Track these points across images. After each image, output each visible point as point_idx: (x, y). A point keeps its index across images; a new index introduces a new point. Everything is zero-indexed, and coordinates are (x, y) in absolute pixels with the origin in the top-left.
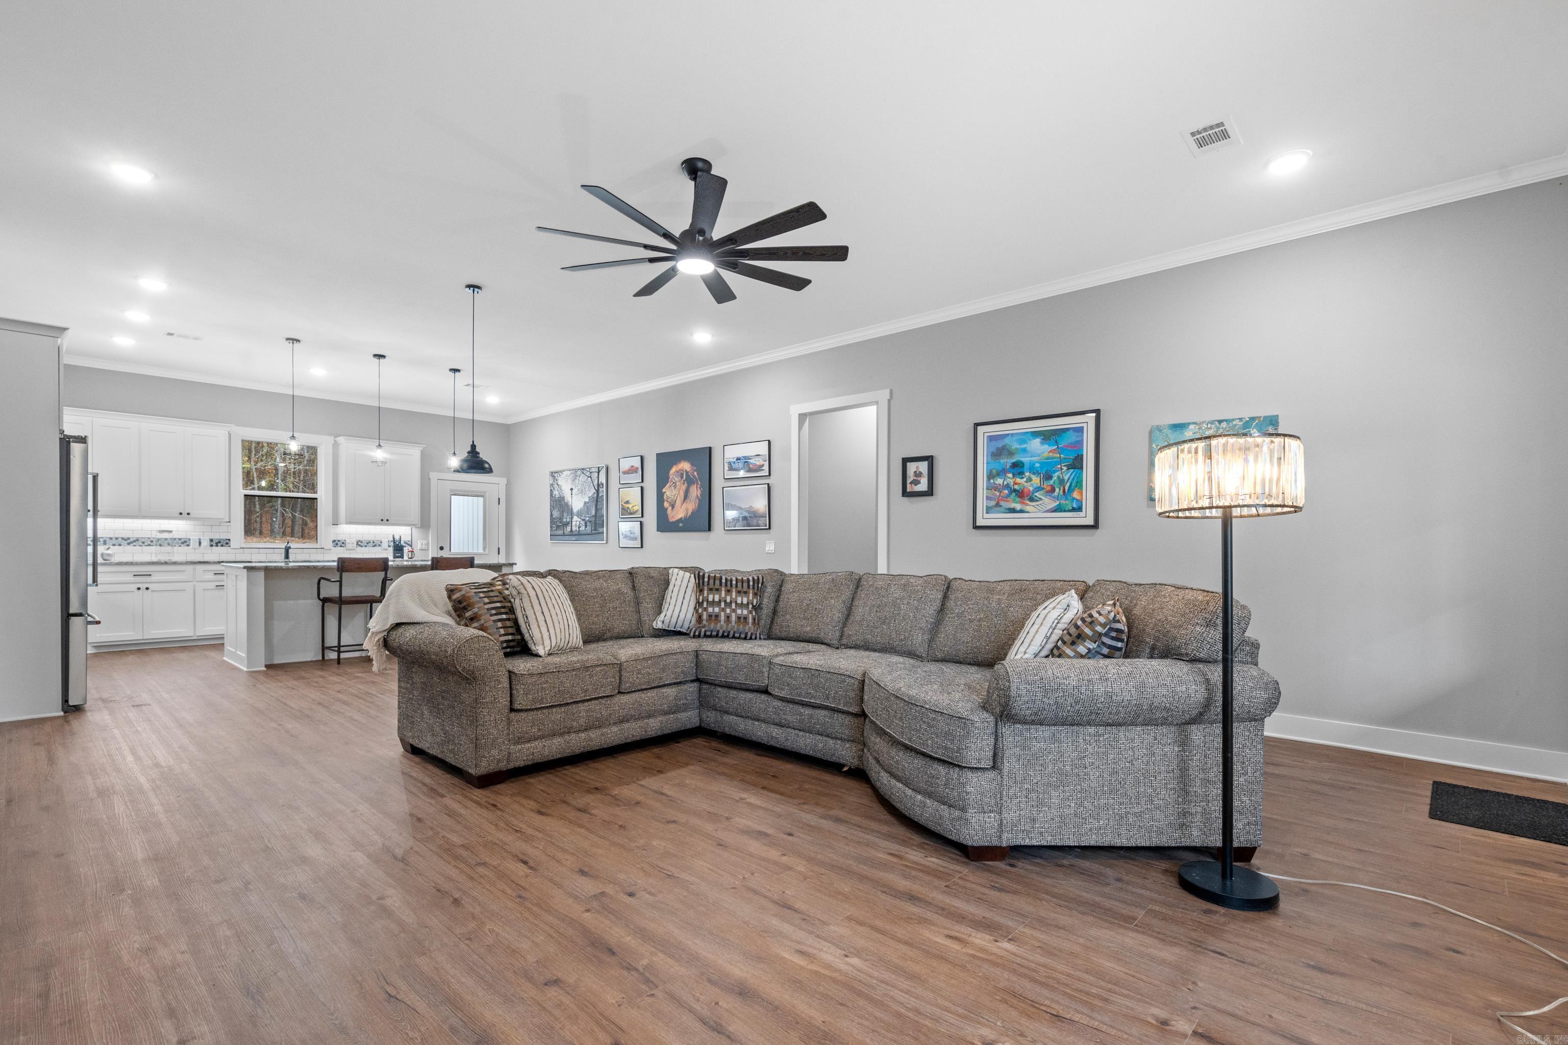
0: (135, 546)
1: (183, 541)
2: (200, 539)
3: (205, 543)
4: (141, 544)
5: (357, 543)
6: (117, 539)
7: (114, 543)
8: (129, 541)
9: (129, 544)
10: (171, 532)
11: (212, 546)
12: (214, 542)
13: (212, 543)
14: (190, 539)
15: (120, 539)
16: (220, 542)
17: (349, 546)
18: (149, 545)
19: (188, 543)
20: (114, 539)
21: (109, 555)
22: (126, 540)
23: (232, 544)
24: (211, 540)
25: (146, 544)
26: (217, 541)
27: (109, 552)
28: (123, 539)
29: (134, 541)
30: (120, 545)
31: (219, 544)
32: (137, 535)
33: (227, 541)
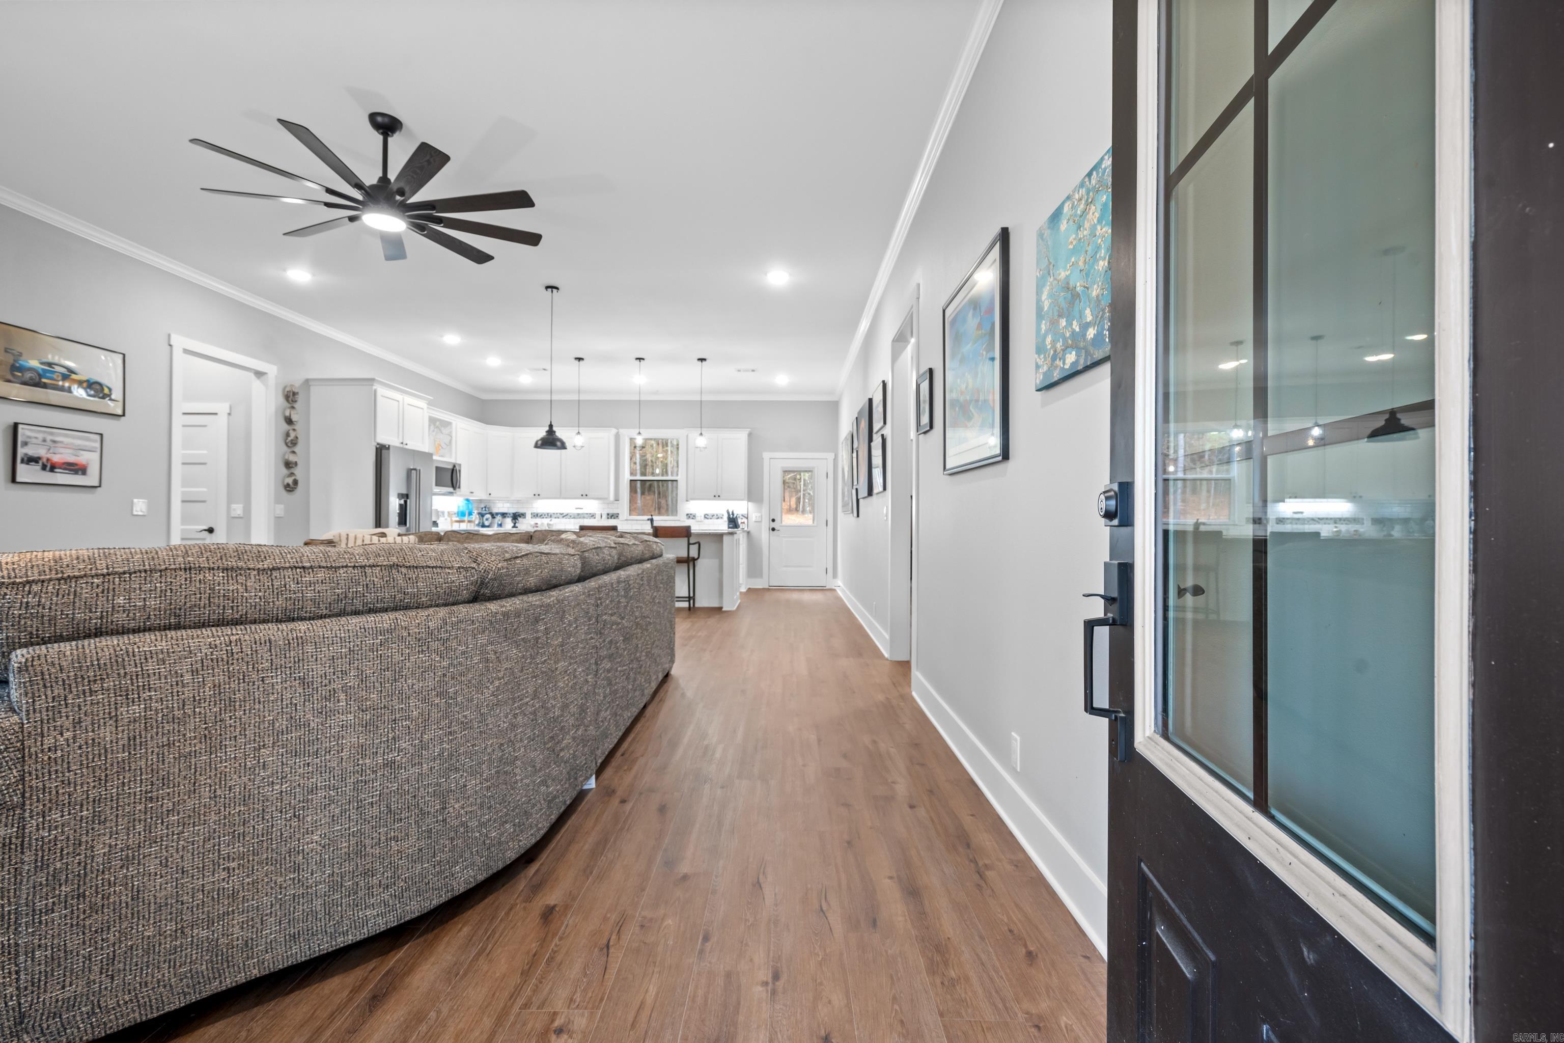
1: (591, 515)
2: (601, 514)
3: (604, 516)
5: (704, 517)
11: (608, 518)
12: (610, 516)
16: (613, 516)
17: (698, 519)
19: (594, 516)
23: (620, 516)
24: (608, 514)
27: (550, 523)
33: (617, 515)
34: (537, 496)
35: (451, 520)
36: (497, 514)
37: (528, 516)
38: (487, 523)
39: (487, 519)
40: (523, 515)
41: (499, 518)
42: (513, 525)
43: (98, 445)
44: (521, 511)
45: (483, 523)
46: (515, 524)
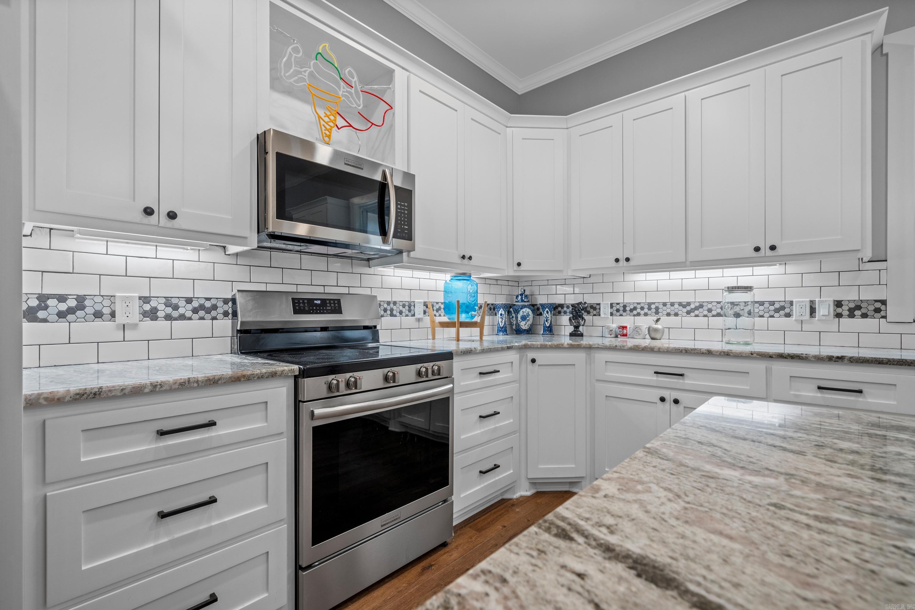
0: (697, 316)
1: (777, 306)
2: (812, 302)
3: (825, 310)
4: (706, 313)
6: (672, 304)
7: (668, 311)
8: (688, 308)
9: (688, 313)
10: (748, 289)
11: (839, 316)
12: (846, 308)
13: (839, 310)
14: (791, 303)
15: (676, 306)
16: (859, 308)
18: (719, 315)
19: (787, 310)
20: (668, 306)
21: (656, 330)
22: (684, 306)
24: (838, 304)
25: (714, 313)
26: (852, 305)
27: (659, 326)
28: (680, 304)
29: (697, 308)
30: (676, 315)
31: (857, 313)
32: (701, 298)
33: (878, 305)
34: (623, 263)
35: (433, 322)
36: (543, 306)
37: (605, 310)
38: (524, 325)
39: (524, 318)
40: (594, 309)
41: (547, 315)
42: (571, 329)
44: (590, 300)
45: (518, 325)
46: (577, 327)
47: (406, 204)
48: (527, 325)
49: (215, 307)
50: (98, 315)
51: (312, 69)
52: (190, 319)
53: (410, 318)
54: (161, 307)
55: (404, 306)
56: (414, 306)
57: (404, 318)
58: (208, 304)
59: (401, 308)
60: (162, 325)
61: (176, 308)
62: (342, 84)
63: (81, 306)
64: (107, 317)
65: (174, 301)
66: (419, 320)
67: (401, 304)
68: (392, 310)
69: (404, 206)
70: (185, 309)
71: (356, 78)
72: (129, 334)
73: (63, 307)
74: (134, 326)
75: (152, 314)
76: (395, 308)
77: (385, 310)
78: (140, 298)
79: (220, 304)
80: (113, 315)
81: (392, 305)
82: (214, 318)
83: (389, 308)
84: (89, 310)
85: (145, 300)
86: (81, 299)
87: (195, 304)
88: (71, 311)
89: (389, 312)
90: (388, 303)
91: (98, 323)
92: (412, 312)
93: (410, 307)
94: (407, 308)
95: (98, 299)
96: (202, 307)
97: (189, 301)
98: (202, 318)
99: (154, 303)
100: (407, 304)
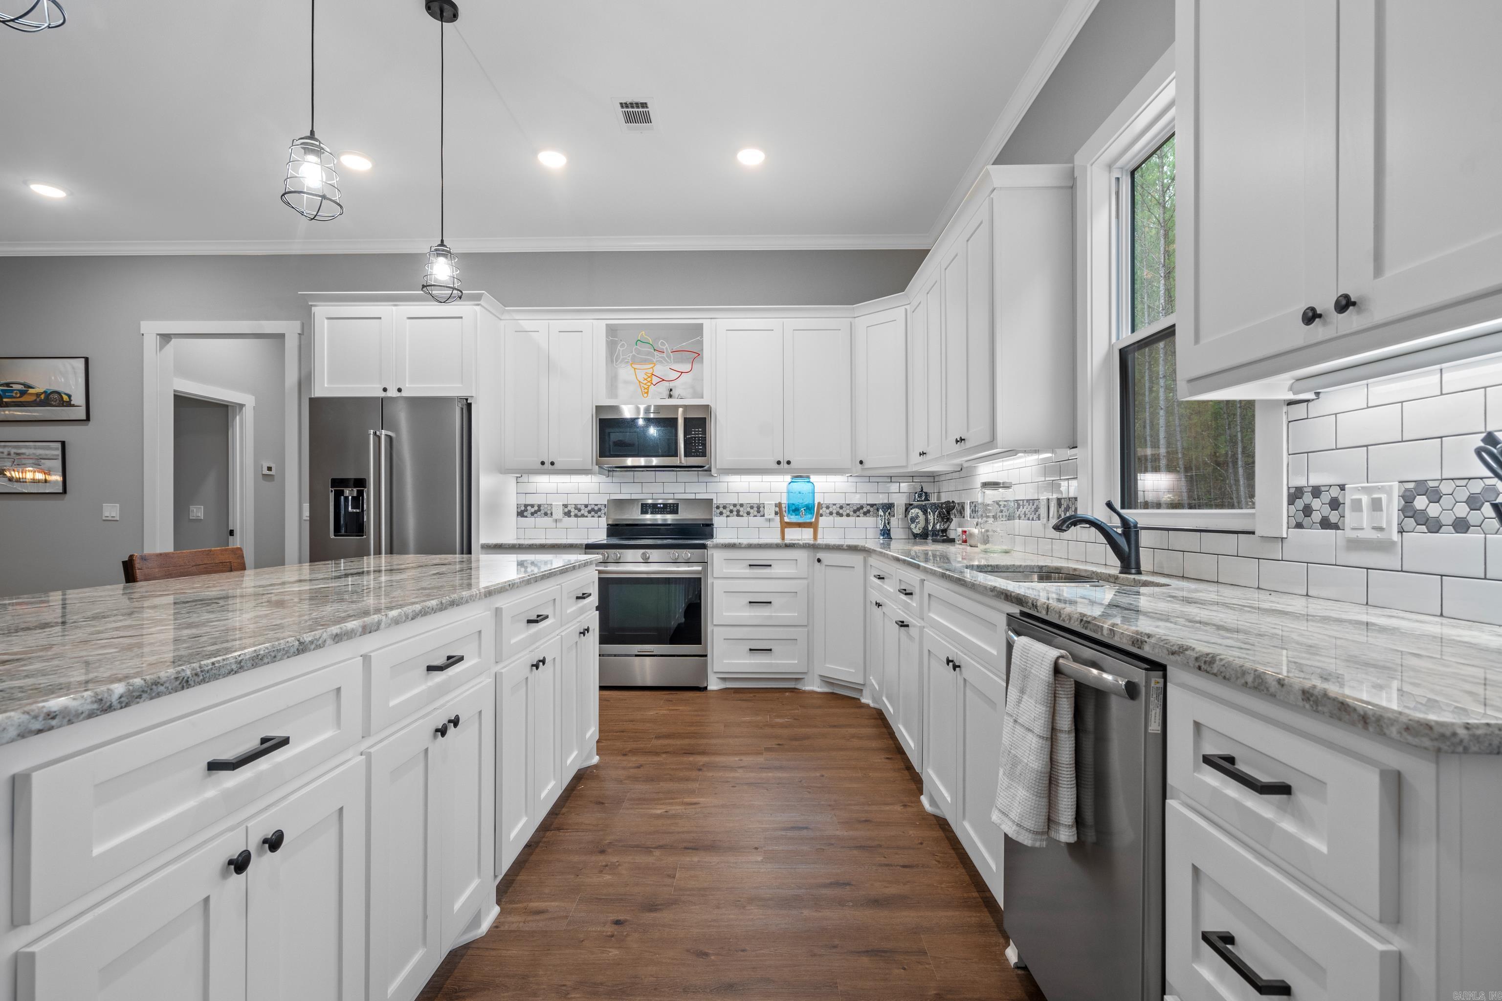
2: (1048, 501)
5: (1408, 499)
43: (59, 452)
47: (700, 430)
48: (917, 528)
49: (600, 510)
50: (546, 514)
51: (634, 353)
52: (587, 517)
53: (759, 518)
54: (573, 510)
55: (752, 507)
56: (764, 507)
57: (751, 518)
58: (596, 508)
59: (749, 509)
60: (573, 519)
61: (580, 510)
62: (656, 353)
63: (539, 510)
64: (549, 515)
65: (579, 506)
66: (769, 520)
67: (749, 506)
68: (738, 511)
69: (699, 431)
70: (584, 511)
71: (667, 345)
72: (559, 525)
73: (533, 510)
74: (561, 520)
75: (568, 514)
76: (741, 509)
77: (731, 511)
78: (563, 505)
79: (603, 508)
80: (552, 514)
81: (738, 507)
82: (599, 517)
83: (735, 509)
84: (542, 512)
85: (565, 506)
86: (539, 506)
87: (589, 508)
88: (536, 512)
89: (735, 513)
90: (735, 505)
91: (546, 518)
92: (762, 513)
93: (759, 508)
94: (756, 509)
95: (546, 506)
96: (593, 510)
97: (586, 506)
98: (593, 517)
99: (569, 508)
100: (756, 506)
